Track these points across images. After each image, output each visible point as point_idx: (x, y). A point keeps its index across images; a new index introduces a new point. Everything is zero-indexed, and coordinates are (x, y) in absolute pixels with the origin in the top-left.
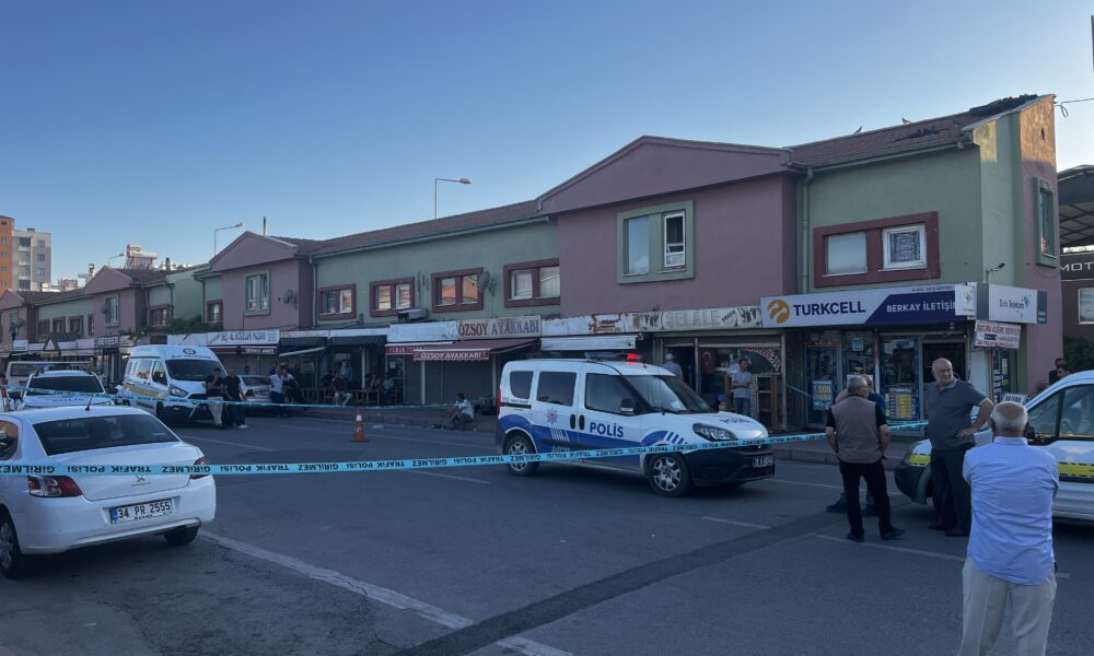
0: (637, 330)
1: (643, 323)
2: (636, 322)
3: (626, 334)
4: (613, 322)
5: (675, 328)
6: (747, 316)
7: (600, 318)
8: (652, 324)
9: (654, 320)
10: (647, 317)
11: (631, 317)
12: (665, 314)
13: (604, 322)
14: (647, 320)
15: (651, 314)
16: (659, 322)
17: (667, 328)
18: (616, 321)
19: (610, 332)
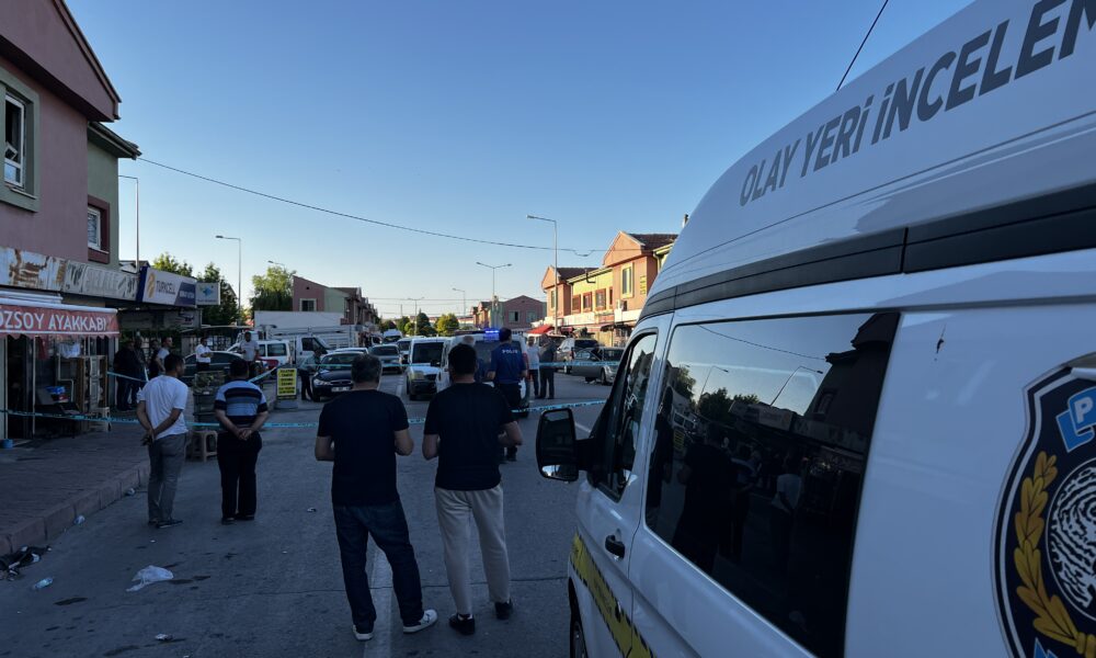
0: (59, 288)
1: (69, 279)
2: (61, 274)
4: (37, 268)
7: (27, 257)
8: (75, 281)
9: (78, 274)
10: (74, 268)
11: (58, 265)
12: (88, 268)
13: (29, 266)
14: (73, 273)
15: (77, 265)
16: (80, 281)
17: (85, 292)
18: (42, 268)
19: (32, 285)
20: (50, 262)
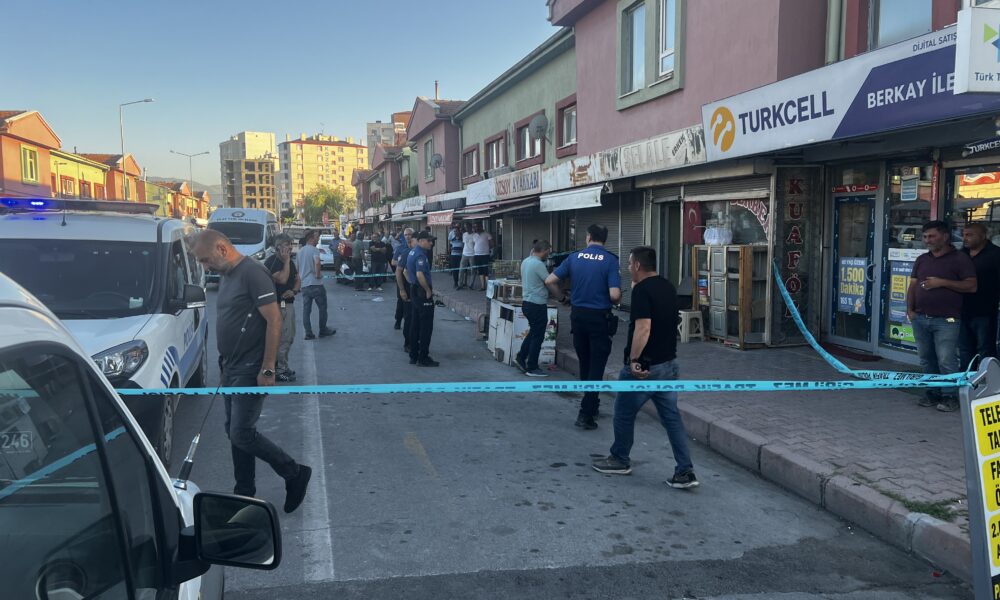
0: (601, 179)
1: (607, 167)
2: (602, 165)
3: (594, 185)
4: (586, 168)
5: (632, 172)
6: (696, 144)
7: (577, 164)
8: (613, 168)
9: (614, 160)
10: (609, 157)
11: (598, 158)
12: (623, 150)
13: (580, 169)
14: (609, 162)
15: (612, 151)
16: (618, 165)
18: (588, 166)
19: (584, 182)
20: (592, 159)
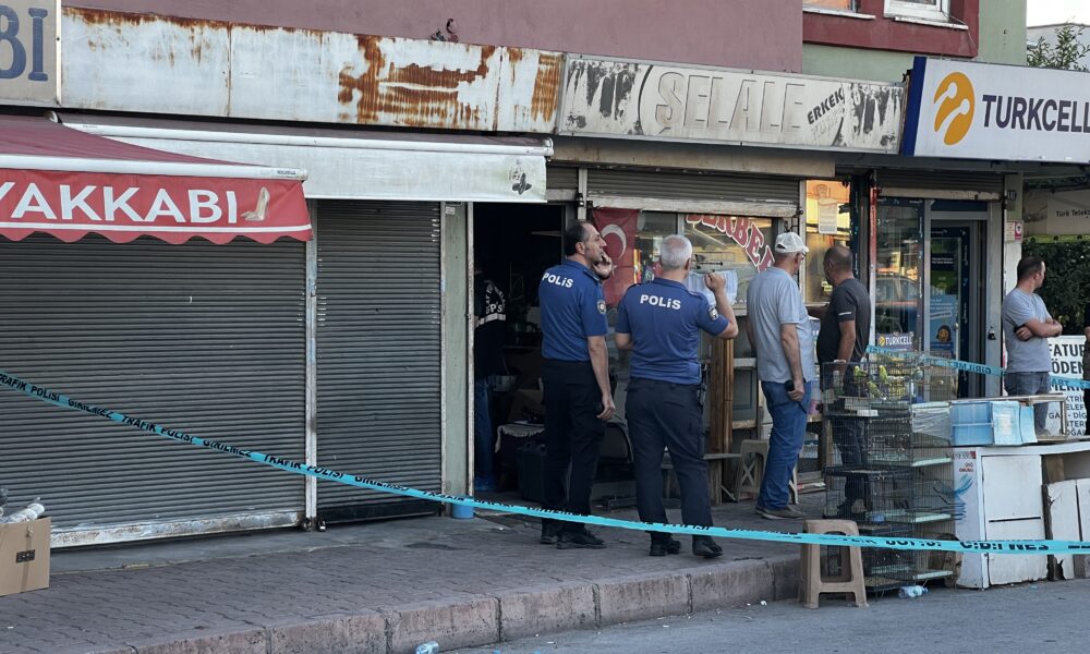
0: (544, 126)
1: (577, 100)
2: (548, 91)
3: (493, 135)
4: (450, 77)
5: (678, 134)
6: (866, 113)
7: (400, 52)
8: (605, 108)
9: (614, 92)
10: (593, 74)
11: (530, 65)
12: (657, 71)
13: (413, 73)
14: (592, 87)
15: (611, 66)
16: (629, 105)
17: (653, 131)
18: (470, 77)
20: (498, 62)
